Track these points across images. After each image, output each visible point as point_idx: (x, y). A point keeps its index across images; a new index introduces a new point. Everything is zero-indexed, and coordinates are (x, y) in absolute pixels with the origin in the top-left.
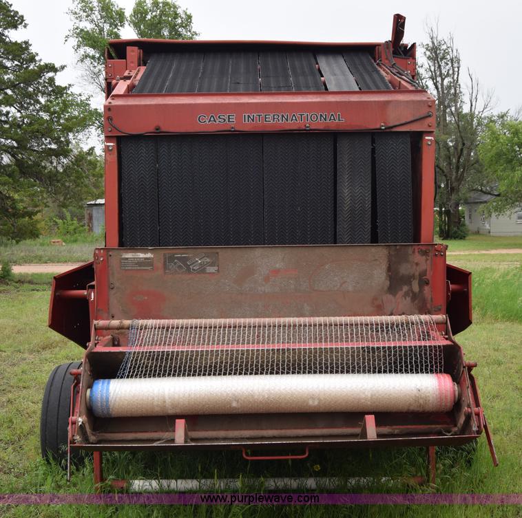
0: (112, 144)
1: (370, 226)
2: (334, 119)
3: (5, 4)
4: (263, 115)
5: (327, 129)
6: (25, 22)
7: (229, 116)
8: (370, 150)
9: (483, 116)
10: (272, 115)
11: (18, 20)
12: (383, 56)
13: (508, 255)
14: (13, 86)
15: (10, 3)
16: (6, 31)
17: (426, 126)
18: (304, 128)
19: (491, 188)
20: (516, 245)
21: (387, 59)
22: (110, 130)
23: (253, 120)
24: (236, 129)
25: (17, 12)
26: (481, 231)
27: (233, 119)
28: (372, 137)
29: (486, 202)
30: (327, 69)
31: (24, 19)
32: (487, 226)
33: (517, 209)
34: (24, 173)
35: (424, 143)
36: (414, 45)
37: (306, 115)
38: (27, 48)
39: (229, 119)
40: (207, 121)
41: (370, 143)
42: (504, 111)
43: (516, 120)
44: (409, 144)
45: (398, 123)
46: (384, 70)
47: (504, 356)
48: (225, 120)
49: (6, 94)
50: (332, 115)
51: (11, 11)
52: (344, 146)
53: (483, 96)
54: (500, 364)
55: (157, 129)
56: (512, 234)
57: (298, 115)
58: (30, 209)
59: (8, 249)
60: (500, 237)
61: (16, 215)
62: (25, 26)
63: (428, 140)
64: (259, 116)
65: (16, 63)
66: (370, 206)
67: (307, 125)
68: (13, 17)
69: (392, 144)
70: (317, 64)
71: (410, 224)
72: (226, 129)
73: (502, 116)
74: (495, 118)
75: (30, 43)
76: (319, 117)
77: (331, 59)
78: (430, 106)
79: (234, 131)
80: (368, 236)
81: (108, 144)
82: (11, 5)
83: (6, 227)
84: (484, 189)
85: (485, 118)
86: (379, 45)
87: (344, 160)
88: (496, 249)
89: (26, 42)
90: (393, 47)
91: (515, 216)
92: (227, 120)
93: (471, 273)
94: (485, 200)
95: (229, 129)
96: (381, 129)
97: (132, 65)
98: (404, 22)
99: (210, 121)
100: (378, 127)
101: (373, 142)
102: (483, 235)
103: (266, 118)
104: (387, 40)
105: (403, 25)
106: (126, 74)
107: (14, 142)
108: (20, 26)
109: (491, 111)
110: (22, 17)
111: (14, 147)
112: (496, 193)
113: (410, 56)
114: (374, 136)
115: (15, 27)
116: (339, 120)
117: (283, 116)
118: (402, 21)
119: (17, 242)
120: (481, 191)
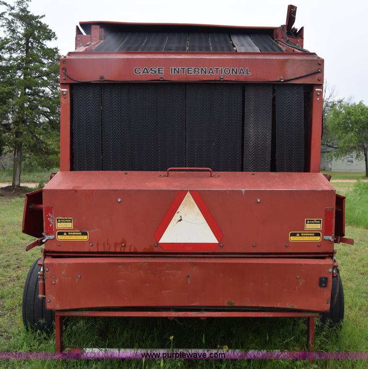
0: (66, 90)
1: (270, 159)
2: (243, 73)
3: (44, 25)
4: (187, 68)
5: (237, 80)
6: (56, 36)
7: (159, 69)
8: (271, 98)
9: (329, 101)
10: (193, 68)
11: (51, 35)
12: (280, 36)
13: (343, 183)
14: (47, 74)
15: (47, 25)
16: (44, 41)
17: (317, 80)
18: (219, 79)
19: (333, 143)
20: (346, 177)
21: (282, 38)
22: (64, 78)
23: (178, 73)
24: (165, 79)
25: (51, 30)
26: (326, 169)
27: (162, 71)
28: (273, 87)
29: (329, 152)
30: (238, 43)
31: (56, 34)
32: (330, 166)
33: (348, 156)
34: (54, 128)
35: (314, 93)
36: (302, 29)
37: (220, 69)
38: (57, 52)
39: (159, 71)
40: (142, 72)
41: (272, 92)
42: (341, 99)
43: (348, 104)
44: (303, 94)
45: (293, 77)
46: (281, 44)
47: (350, 250)
48: (156, 72)
49: (43, 79)
50: (242, 69)
51: (48, 30)
52: (250, 94)
53: (329, 89)
54: (347, 255)
55: (101, 78)
56: (344, 171)
57: (214, 69)
58: (56, 150)
59: (47, 174)
60: (337, 172)
61: (48, 153)
62: (56, 39)
63: (318, 91)
64: (183, 69)
65: (50, 61)
66: (270, 143)
67: (222, 77)
68: (49, 33)
69: (289, 94)
70: (232, 41)
71: (302, 158)
72: (156, 79)
73: (340, 102)
74: (336, 103)
75: (58, 49)
76: (231, 71)
77: (242, 38)
78: (319, 64)
79: (163, 81)
80: (269, 167)
81: (63, 90)
82: (48, 26)
83: (41, 160)
84: (328, 144)
85: (330, 102)
86: (276, 29)
87: (250, 106)
88: (336, 179)
89: (56, 49)
90: (287, 30)
91: (346, 161)
92: (157, 72)
93: (345, 197)
94: (329, 150)
95: (159, 79)
96: (280, 81)
97: (95, 39)
98: (295, 11)
99: (144, 72)
100: (278, 80)
101: (274, 92)
102: (327, 171)
103: (188, 71)
104: (283, 25)
105: (295, 13)
106: (88, 43)
107: (48, 109)
108: (52, 39)
109: (334, 98)
110: (54, 33)
111: (48, 112)
112: (335, 146)
113: (299, 37)
114: (274, 86)
115: (50, 39)
116: (247, 73)
117: (202, 69)
118: (294, 10)
119: (48, 169)
120: (327, 145)
